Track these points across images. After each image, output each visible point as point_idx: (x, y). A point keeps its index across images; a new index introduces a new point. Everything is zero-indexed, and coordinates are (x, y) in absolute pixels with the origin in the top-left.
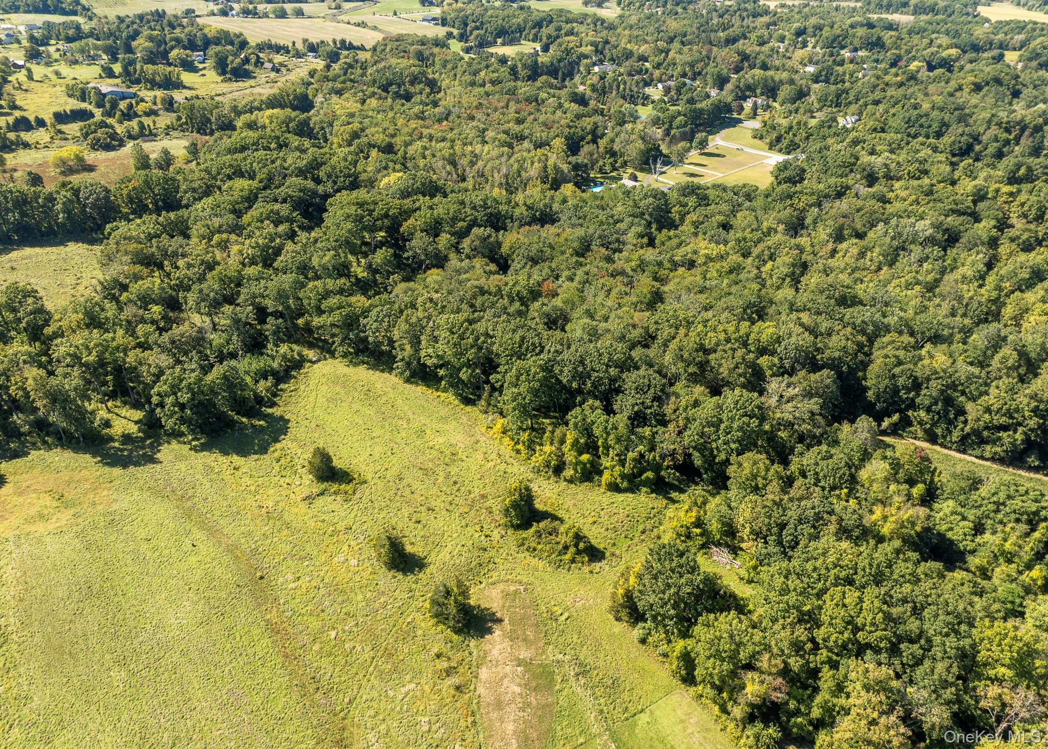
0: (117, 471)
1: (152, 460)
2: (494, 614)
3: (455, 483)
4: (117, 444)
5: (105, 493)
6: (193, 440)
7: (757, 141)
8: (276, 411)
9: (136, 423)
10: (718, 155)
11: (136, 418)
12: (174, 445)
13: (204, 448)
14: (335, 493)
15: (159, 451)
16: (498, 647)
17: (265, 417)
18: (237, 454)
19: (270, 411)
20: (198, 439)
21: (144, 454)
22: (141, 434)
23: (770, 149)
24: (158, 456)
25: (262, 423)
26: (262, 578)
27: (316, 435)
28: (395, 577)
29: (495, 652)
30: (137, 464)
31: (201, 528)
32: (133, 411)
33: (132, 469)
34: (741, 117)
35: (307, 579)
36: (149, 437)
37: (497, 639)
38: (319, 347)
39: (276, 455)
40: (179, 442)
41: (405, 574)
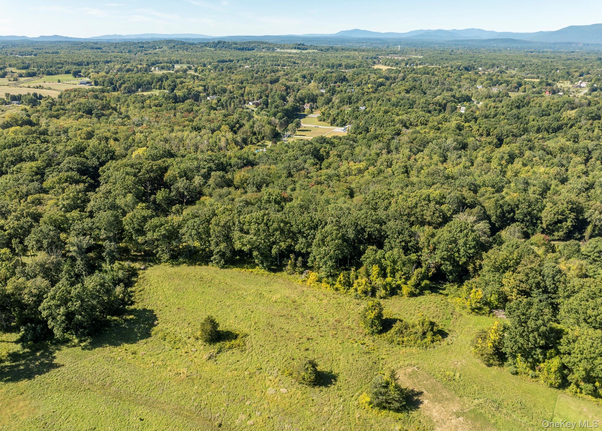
0: (24, 383)
1: (53, 366)
2: (412, 391)
3: (312, 318)
4: (7, 363)
5: (22, 404)
6: (81, 341)
7: (322, 122)
8: (138, 306)
9: (17, 342)
10: (307, 131)
11: (15, 339)
12: (65, 349)
13: (93, 345)
14: (230, 348)
15: (54, 358)
16: (434, 411)
17: (131, 312)
18: (126, 343)
19: (132, 307)
20: (85, 341)
21: (41, 363)
22: (27, 350)
23: (331, 125)
24: (55, 361)
25: (131, 317)
26: (220, 425)
27: (183, 314)
28: (321, 391)
29: (435, 414)
30: (40, 372)
31: (139, 404)
32: (8, 335)
33: (38, 377)
34: (305, 113)
35: (258, 414)
36: (38, 350)
37: (429, 405)
38: (141, 260)
39: (160, 335)
40: (68, 347)
41: (326, 386)
